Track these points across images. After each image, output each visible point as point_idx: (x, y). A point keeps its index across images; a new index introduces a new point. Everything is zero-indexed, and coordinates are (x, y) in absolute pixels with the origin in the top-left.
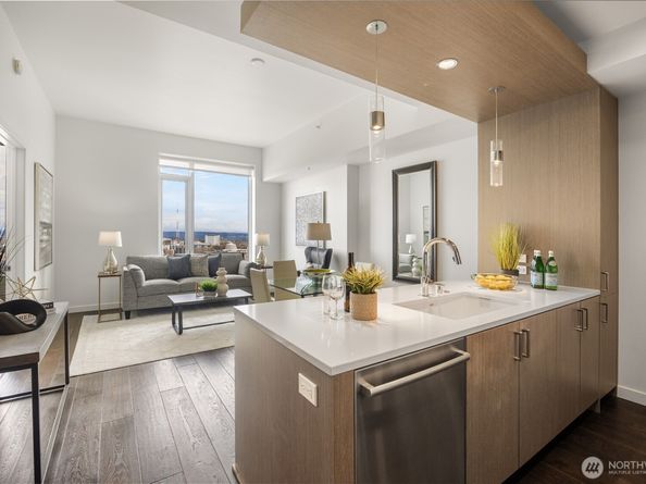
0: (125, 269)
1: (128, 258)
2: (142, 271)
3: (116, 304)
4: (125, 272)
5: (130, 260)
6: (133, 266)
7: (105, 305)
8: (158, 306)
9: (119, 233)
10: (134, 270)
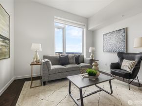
0: (43, 61)
1: (44, 56)
2: (50, 62)
3: (38, 74)
4: (43, 62)
5: (45, 57)
6: (47, 60)
7: (34, 75)
8: (58, 78)
9: (40, 44)
10: (47, 61)
